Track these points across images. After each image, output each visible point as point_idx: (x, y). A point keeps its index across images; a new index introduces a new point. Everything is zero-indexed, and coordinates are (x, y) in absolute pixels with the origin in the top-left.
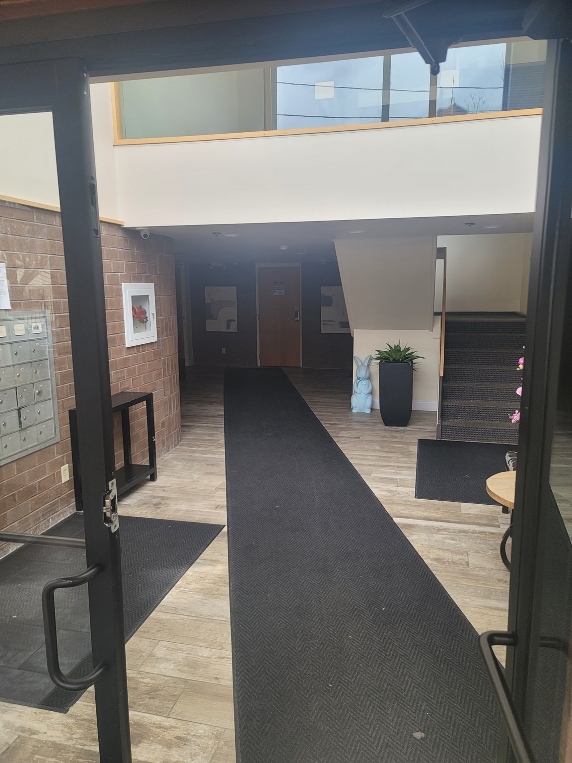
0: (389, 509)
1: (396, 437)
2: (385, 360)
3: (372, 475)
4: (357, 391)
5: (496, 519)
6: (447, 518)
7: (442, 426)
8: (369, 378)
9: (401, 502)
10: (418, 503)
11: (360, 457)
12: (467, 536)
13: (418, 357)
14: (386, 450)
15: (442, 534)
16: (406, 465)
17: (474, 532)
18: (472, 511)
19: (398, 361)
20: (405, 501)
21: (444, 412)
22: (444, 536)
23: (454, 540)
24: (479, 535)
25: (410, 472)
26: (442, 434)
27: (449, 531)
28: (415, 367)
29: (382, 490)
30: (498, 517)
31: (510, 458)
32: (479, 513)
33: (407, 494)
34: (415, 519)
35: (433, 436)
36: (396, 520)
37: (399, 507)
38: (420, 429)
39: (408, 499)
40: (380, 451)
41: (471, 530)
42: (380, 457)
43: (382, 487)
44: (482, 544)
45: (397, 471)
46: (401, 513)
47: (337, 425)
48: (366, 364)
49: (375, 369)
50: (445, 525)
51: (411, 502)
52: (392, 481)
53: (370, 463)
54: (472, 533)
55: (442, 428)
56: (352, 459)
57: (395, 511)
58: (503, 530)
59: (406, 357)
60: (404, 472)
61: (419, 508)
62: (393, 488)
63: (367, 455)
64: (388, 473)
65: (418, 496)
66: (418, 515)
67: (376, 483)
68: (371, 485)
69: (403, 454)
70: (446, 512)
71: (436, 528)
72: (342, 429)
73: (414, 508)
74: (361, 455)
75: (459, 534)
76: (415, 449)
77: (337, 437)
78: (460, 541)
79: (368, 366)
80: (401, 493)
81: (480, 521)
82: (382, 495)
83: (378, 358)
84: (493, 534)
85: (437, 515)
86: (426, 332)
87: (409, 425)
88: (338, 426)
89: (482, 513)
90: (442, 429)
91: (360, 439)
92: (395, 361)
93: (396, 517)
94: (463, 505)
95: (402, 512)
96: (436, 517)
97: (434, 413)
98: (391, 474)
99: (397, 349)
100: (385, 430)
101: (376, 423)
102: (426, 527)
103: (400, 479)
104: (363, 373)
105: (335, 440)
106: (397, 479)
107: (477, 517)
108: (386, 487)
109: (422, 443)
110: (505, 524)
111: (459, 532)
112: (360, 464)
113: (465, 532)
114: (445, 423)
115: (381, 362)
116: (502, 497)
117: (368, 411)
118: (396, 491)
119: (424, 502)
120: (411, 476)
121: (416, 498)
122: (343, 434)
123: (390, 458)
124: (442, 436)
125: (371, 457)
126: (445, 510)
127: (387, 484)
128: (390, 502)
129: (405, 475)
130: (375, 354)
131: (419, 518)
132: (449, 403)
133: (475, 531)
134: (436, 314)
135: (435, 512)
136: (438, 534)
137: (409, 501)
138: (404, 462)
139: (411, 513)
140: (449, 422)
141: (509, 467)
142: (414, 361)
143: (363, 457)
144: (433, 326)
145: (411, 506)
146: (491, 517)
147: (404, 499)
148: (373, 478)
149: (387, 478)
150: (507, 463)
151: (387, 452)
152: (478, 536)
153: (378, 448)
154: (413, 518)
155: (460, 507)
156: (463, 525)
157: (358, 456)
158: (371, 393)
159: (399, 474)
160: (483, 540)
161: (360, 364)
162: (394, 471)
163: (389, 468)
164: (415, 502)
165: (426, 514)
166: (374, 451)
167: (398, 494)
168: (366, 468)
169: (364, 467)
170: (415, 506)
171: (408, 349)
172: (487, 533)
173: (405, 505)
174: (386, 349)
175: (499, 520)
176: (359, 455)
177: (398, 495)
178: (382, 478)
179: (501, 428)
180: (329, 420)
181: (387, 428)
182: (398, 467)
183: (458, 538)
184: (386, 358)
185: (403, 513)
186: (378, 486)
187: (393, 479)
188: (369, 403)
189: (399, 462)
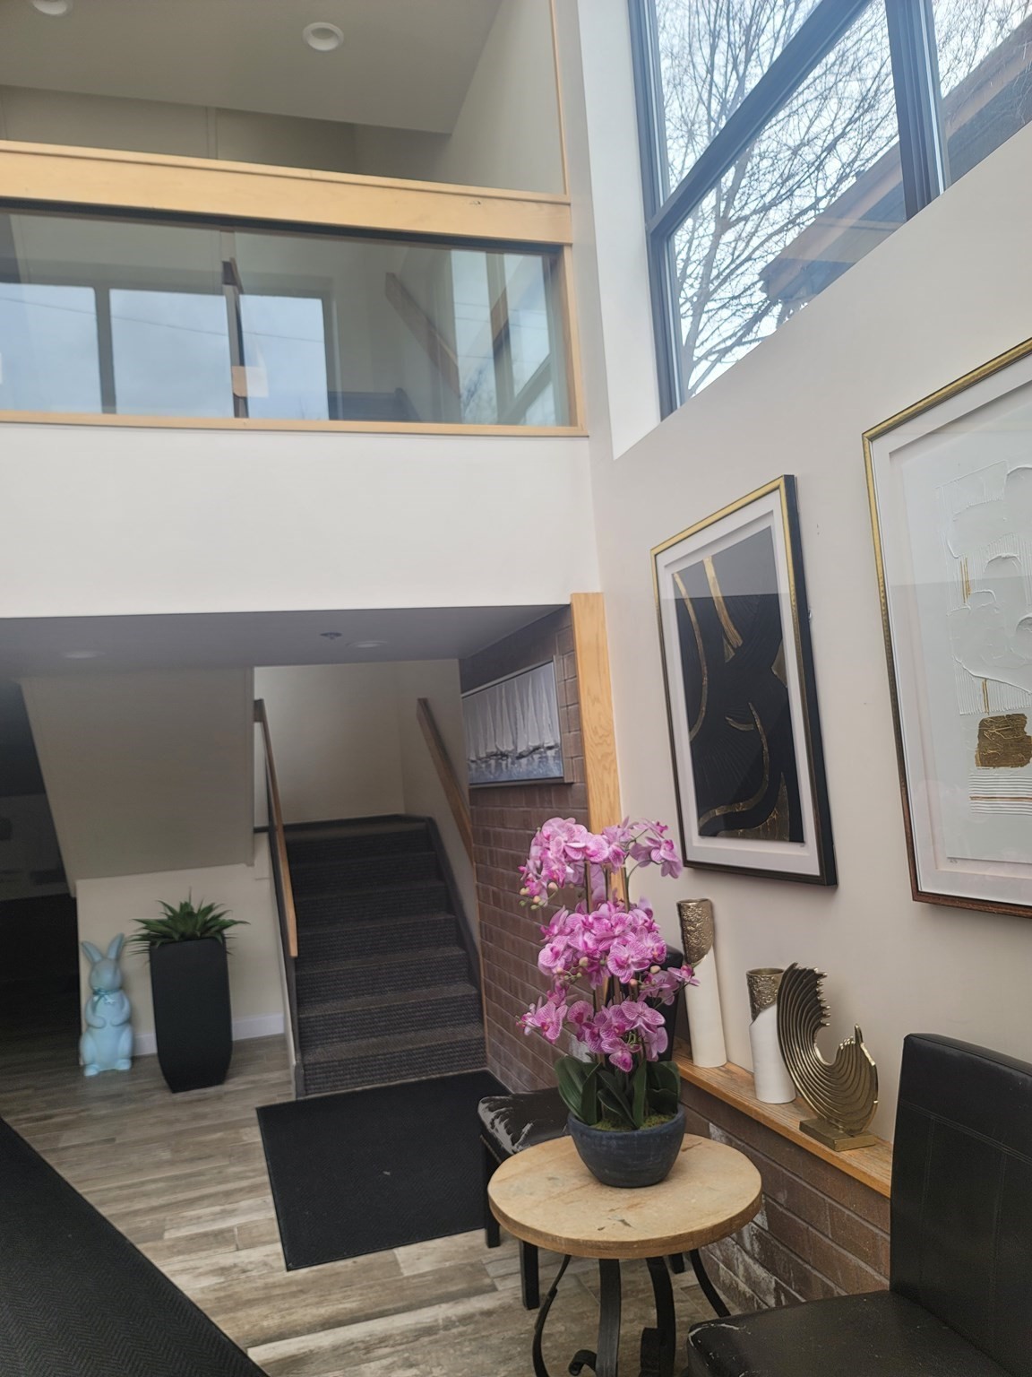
0: (231, 1326)
1: (204, 1116)
2: (163, 940)
3: (167, 1235)
4: (97, 1022)
5: (479, 1270)
6: (377, 1305)
7: (304, 1066)
8: (122, 987)
9: (255, 1295)
10: (297, 1282)
11: (125, 1192)
12: (436, 1341)
13: (235, 923)
14: (187, 1154)
15: (380, 1358)
16: (244, 1183)
17: (448, 1324)
18: (425, 1266)
19: (192, 938)
20: (266, 1287)
21: (305, 1034)
22: (385, 1362)
23: (411, 1366)
24: (461, 1329)
25: (259, 1201)
26: (306, 1085)
27: (391, 1342)
28: (229, 944)
29: (201, 1275)
30: (484, 1262)
31: (492, 1115)
32: (441, 1266)
33: (265, 1264)
34: (302, 1334)
35: (288, 1095)
36: (257, 1355)
37: (256, 1312)
38: (253, 1082)
39: (271, 1280)
40: (171, 1163)
41: (440, 1322)
42: (176, 1178)
43: (197, 1263)
44: (477, 1353)
45: (228, 1207)
46: (262, 1328)
47: (51, 1117)
48: (112, 955)
49: (138, 965)
50: (378, 1326)
51: (280, 1286)
52: (220, 1238)
53: (155, 1202)
54: (446, 1328)
55: (305, 1070)
56: (103, 1203)
57: (247, 1327)
58: (507, 1294)
59: (206, 927)
60: (244, 1204)
61: (304, 1296)
62: (226, 1257)
63: (143, 1183)
64: (204, 1219)
65: (293, 1262)
66: (308, 1319)
67: (181, 1258)
68: (169, 1267)
69: (230, 1156)
70: (371, 1287)
71: (360, 1345)
72: (65, 1126)
73: (294, 1300)
74: (129, 1186)
75: (417, 1344)
76: (254, 1136)
77: (54, 1151)
78: (426, 1362)
79: (118, 958)
80: (249, 1267)
81: (453, 1288)
82: (202, 1290)
83: (144, 938)
84: (489, 1313)
85: (350, 1305)
86: (241, 867)
87: (232, 1077)
88: (54, 1120)
89: (448, 1264)
90: (306, 1074)
91: (117, 1142)
92: (185, 938)
93: (256, 1343)
94: (401, 1253)
95: (265, 1324)
96: (351, 1311)
97: (281, 1039)
98: (213, 1220)
99: (186, 911)
100: (175, 1104)
101: (147, 1090)
102: (335, 1348)
103: (240, 1228)
104: (107, 977)
105: (51, 1160)
106: (230, 1230)
107: (441, 1277)
108: (208, 1261)
109: (270, 1117)
110: (504, 1277)
111: (417, 1338)
112: (128, 1214)
113: (429, 1331)
114: (310, 1059)
115: (152, 944)
116: (543, 1230)
117: (124, 1065)
118: (235, 1266)
119: (310, 1275)
120: (260, 1212)
121: (289, 1269)
122: (70, 1139)
123: (200, 1174)
124: (306, 1090)
125: (153, 1186)
126: (365, 1283)
127: (211, 1252)
128: (230, 1304)
129: (251, 1210)
130: (136, 929)
131: (312, 1329)
132: (314, 1012)
133: (451, 1321)
134: (257, 831)
135: (344, 1298)
136: (369, 1361)
137: (274, 1286)
138: (238, 1177)
139: (288, 1319)
140: (318, 1054)
141: (498, 1135)
142: (226, 932)
143: (132, 1191)
144: (253, 854)
145: (283, 1297)
146: (469, 1268)
147: (260, 1283)
148: (168, 1243)
149: (205, 1235)
150: (489, 1126)
151: (192, 1160)
152: (461, 1334)
153: (166, 1155)
154: (297, 1333)
155: (396, 1263)
156: (419, 1312)
157: (118, 1192)
158: (130, 1021)
159: (231, 1213)
160: (475, 1339)
161: (97, 958)
162: (217, 1209)
163: (206, 1202)
164: (289, 1284)
165: (325, 1311)
166: (160, 1165)
167: (244, 1271)
168: (146, 1222)
169: (138, 1219)
170: (294, 1295)
171: (210, 909)
172: (478, 1317)
173: (267, 1299)
174: (159, 914)
175: (490, 1269)
176: (120, 1188)
177: (243, 1276)
178: (191, 1238)
179: (422, 1045)
180: (27, 1110)
181: (180, 1096)
182: (227, 1194)
183: (419, 1357)
184: (164, 935)
185: (269, 1328)
186: (187, 1265)
187: (221, 1232)
188: (124, 1044)
189: (225, 1180)
